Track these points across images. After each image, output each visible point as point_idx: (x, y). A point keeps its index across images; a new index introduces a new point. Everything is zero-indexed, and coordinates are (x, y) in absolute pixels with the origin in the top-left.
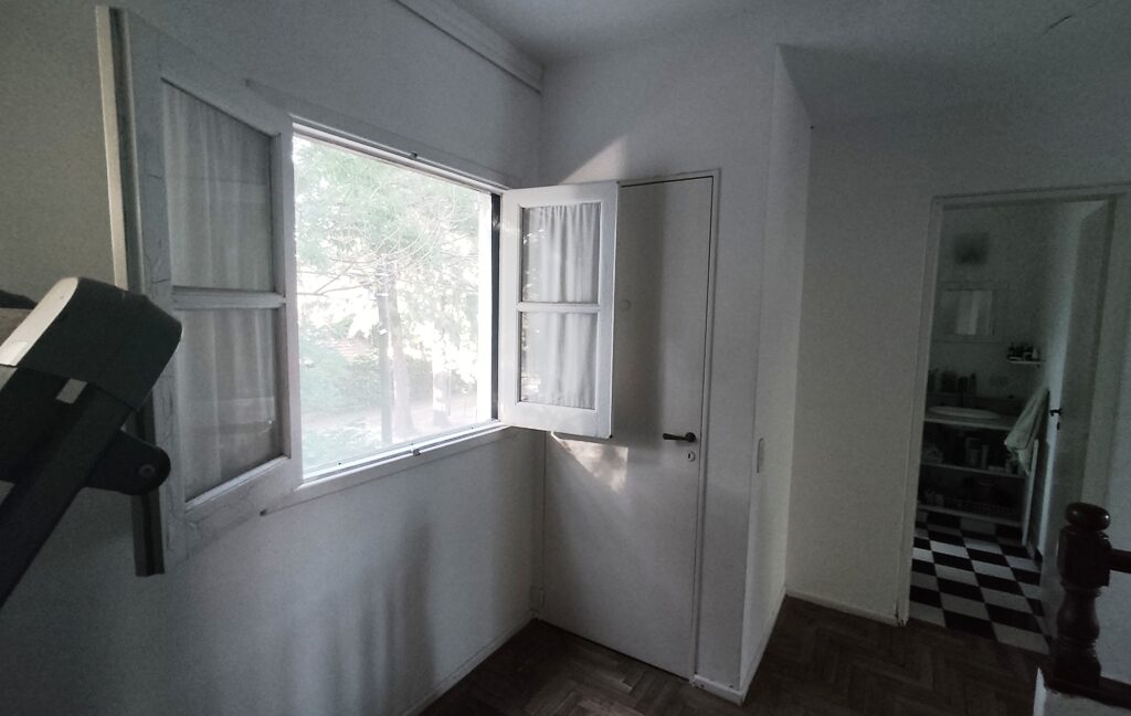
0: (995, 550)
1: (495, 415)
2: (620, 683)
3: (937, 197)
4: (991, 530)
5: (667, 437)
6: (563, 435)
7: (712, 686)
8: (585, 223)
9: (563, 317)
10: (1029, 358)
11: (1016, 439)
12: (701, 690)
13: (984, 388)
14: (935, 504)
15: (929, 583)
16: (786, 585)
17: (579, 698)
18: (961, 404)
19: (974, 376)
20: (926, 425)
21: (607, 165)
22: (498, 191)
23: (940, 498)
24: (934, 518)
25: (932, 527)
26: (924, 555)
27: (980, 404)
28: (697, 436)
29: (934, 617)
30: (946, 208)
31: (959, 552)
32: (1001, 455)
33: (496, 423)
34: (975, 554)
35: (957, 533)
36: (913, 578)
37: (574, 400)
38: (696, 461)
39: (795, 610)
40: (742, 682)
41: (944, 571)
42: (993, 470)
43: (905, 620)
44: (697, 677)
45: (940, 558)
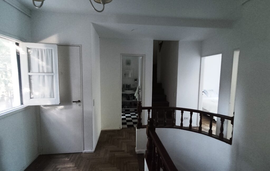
0: (134, 113)
1: (22, 104)
2: (67, 159)
3: (121, 54)
4: (134, 110)
5: (74, 102)
6: (45, 106)
7: (88, 151)
8: (48, 53)
9: (44, 76)
10: (137, 81)
11: (136, 95)
12: (86, 153)
13: (132, 87)
14: (126, 108)
15: (125, 121)
16: (101, 128)
17: (56, 166)
18: (129, 90)
19: (130, 85)
20: (122, 94)
21: (54, 39)
22: (18, 42)
23: (127, 107)
24: (126, 110)
25: (126, 112)
26: (124, 117)
27: (131, 89)
28: (81, 101)
29: (126, 126)
30: (123, 56)
31: (129, 115)
32: (134, 98)
33: (22, 106)
34: (132, 115)
35: (129, 112)
36: (122, 121)
37: (48, 96)
38: (81, 106)
39: (103, 132)
40: (93, 148)
41: (127, 119)
42: (134, 100)
43: (121, 128)
44: (84, 151)
45: (127, 117)
